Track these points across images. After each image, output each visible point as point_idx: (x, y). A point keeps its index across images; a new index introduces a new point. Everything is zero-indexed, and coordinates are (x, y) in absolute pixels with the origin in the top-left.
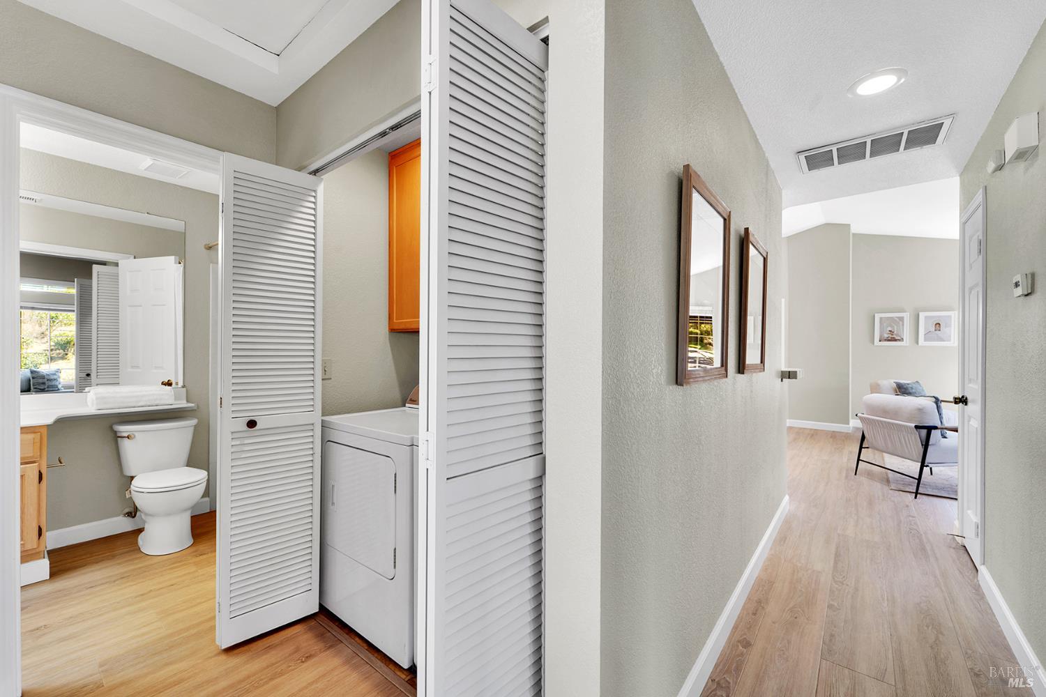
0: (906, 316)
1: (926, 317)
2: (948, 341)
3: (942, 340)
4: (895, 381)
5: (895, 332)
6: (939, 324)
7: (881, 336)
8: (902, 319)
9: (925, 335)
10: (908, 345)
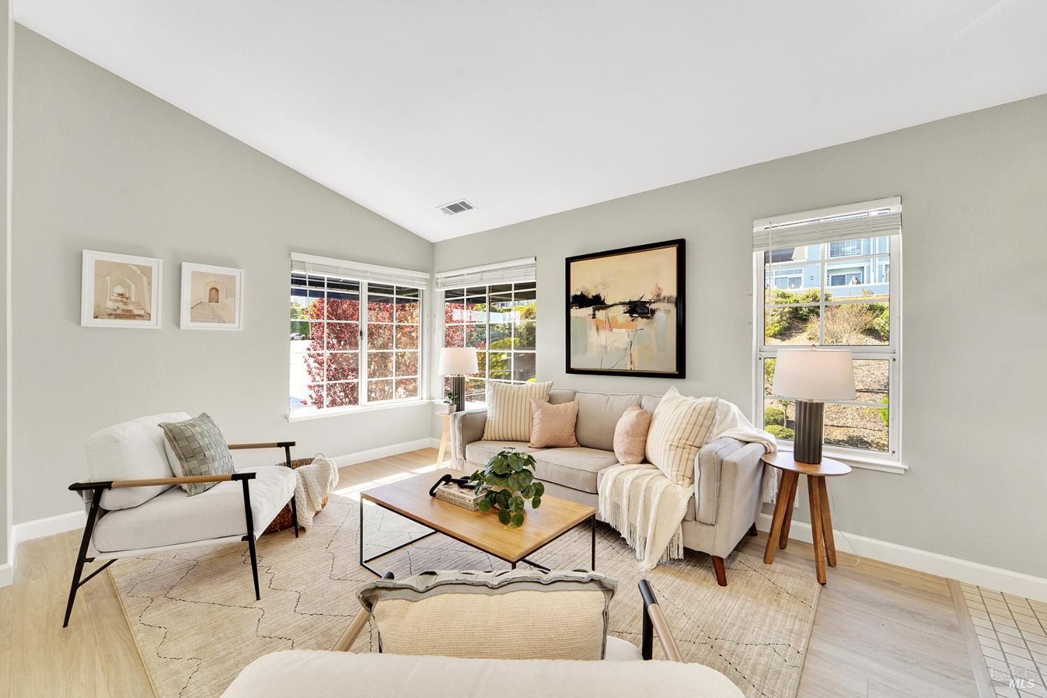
0: (158, 266)
1: (194, 274)
2: (230, 322)
3: (220, 320)
4: (161, 421)
5: (133, 299)
6: (217, 290)
7: (97, 307)
8: (147, 271)
9: (192, 308)
10: (159, 327)
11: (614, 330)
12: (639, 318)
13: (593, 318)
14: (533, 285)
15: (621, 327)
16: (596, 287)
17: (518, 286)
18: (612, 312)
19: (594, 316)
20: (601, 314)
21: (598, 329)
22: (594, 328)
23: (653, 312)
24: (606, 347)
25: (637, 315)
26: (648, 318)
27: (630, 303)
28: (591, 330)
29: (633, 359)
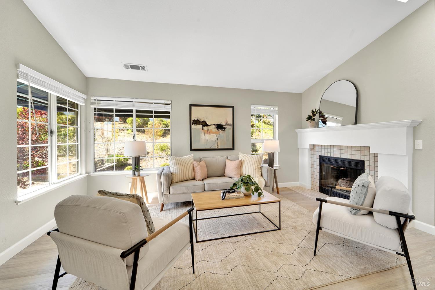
11: (211, 134)
12: (220, 130)
13: (202, 129)
14: (169, 113)
15: (214, 133)
16: (204, 118)
17: (156, 112)
18: (210, 127)
19: (203, 129)
20: (205, 128)
21: (204, 134)
22: (203, 133)
23: (225, 128)
24: (208, 140)
25: (219, 129)
26: (223, 130)
27: (217, 125)
28: (202, 134)
29: (218, 144)
